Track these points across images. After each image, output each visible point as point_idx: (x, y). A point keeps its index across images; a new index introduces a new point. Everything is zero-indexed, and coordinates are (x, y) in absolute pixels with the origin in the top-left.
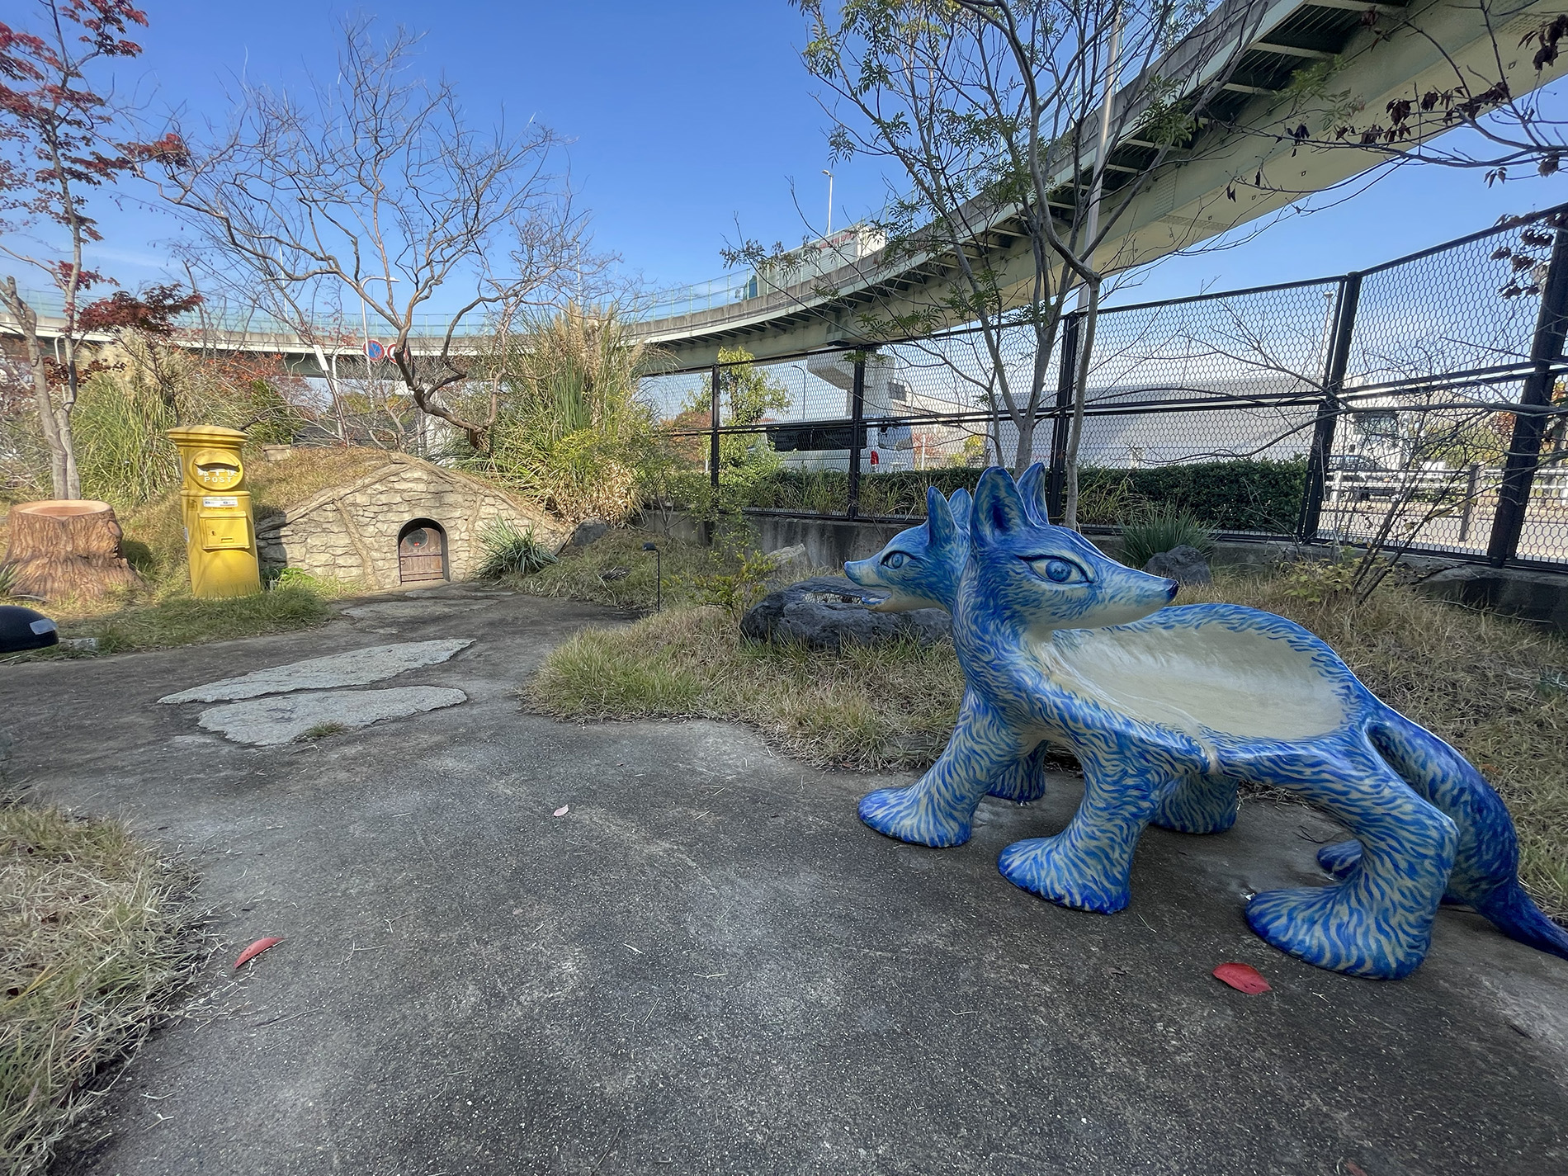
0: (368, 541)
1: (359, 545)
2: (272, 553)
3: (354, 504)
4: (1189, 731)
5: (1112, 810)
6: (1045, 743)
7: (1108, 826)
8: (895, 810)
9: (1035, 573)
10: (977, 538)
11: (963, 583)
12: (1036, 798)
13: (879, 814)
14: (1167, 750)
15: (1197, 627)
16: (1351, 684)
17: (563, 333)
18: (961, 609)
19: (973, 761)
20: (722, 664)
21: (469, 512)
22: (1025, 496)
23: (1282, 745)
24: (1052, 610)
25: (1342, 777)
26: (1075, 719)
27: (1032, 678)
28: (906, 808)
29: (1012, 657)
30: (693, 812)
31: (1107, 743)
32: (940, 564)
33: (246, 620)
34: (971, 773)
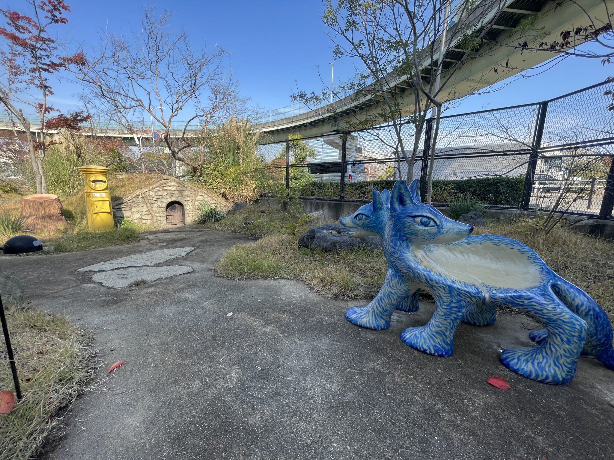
0: (154, 209)
1: (151, 211)
2: (118, 214)
3: (149, 195)
4: (477, 285)
5: (446, 316)
6: (419, 289)
7: (445, 322)
8: (360, 315)
9: (416, 222)
10: (393, 209)
11: (387, 226)
12: (415, 311)
13: (353, 316)
14: (469, 293)
15: (481, 244)
16: (544, 267)
17: (228, 128)
18: (386, 236)
19: (391, 296)
20: (291, 257)
21: (193, 198)
22: (412, 192)
23: (516, 291)
24: (423, 237)
25: (540, 304)
26: (432, 280)
27: (414, 264)
28: (364, 314)
29: (406, 256)
30: (281, 315)
31: (444, 290)
32: (378, 218)
33: (109, 240)
34: (390, 301)
